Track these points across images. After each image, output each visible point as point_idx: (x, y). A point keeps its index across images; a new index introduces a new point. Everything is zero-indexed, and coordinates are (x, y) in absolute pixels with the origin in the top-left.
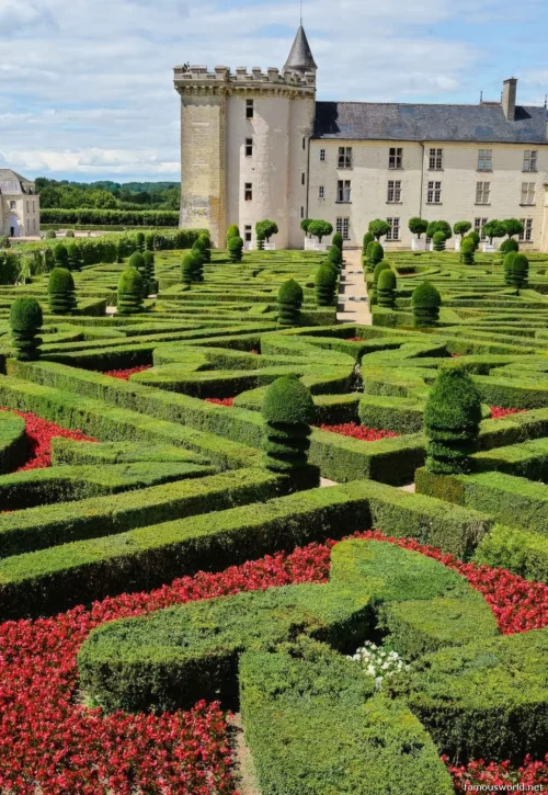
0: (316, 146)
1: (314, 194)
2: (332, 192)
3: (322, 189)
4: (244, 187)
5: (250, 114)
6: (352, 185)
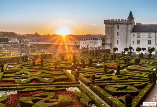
0: (132, 34)
1: (132, 43)
2: (136, 42)
3: (134, 42)
4: (117, 41)
5: (118, 28)
6: (140, 41)
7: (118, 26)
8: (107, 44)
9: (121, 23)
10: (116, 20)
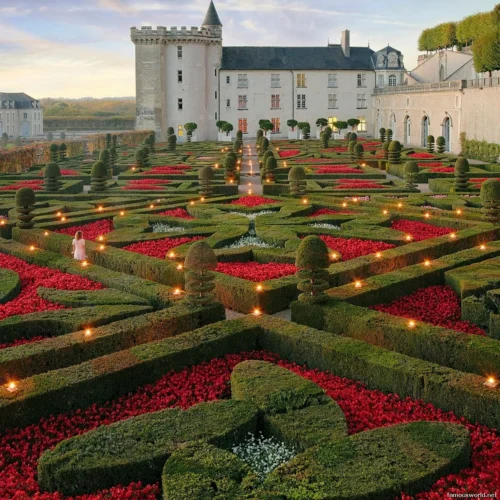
0: (224, 75)
1: (223, 104)
2: (235, 103)
3: (228, 101)
4: (177, 101)
5: (180, 55)
6: (248, 98)
7: (180, 48)
8: (145, 113)
9: (190, 40)
10: (174, 28)
